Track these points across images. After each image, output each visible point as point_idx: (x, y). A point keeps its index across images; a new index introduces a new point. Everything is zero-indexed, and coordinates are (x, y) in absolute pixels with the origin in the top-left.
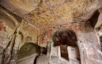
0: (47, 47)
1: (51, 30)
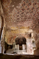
0: (13, 45)
1: (16, 36)
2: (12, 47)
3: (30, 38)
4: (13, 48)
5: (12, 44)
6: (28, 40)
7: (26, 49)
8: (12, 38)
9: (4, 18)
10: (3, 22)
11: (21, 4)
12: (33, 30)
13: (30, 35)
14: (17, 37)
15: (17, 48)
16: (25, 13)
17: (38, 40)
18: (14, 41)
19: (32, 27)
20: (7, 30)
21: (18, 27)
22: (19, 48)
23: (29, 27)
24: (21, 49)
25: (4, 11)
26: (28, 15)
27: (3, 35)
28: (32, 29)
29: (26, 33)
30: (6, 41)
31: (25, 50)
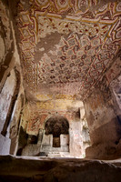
2: (35, 139)
3: (77, 120)
4: (39, 143)
5: (37, 132)
6: (72, 124)
7: (68, 145)
8: (37, 119)
9: (21, 75)
10: (18, 82)
11: (58, 46)
12: (85, 102)
13: (78, 114)
14: (49, 117)
15: (48, 143)
16: (67, 66)
17: (94, 125)
18: (42, 127)
19: (83, 96)
20: (27, 100)
21: (50, 94)
22: (51, 143)
23: (75, 96)
24: (56, 145)
25: (22, 59)
26: (74, 69)
27: (16, 113)
28: (81, 99)
29: (69, 109)
30: (23, 125)
31: (66, 149)
